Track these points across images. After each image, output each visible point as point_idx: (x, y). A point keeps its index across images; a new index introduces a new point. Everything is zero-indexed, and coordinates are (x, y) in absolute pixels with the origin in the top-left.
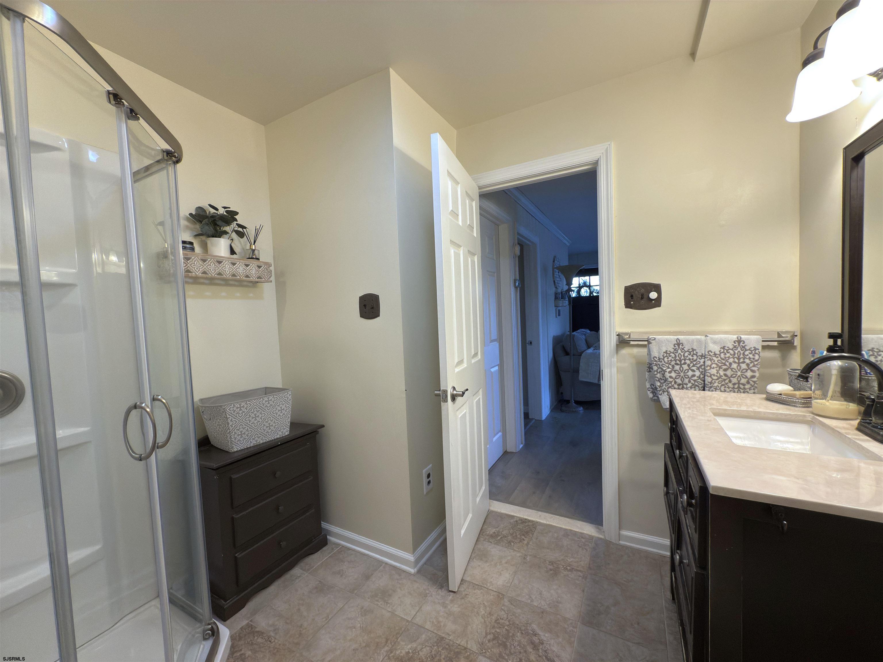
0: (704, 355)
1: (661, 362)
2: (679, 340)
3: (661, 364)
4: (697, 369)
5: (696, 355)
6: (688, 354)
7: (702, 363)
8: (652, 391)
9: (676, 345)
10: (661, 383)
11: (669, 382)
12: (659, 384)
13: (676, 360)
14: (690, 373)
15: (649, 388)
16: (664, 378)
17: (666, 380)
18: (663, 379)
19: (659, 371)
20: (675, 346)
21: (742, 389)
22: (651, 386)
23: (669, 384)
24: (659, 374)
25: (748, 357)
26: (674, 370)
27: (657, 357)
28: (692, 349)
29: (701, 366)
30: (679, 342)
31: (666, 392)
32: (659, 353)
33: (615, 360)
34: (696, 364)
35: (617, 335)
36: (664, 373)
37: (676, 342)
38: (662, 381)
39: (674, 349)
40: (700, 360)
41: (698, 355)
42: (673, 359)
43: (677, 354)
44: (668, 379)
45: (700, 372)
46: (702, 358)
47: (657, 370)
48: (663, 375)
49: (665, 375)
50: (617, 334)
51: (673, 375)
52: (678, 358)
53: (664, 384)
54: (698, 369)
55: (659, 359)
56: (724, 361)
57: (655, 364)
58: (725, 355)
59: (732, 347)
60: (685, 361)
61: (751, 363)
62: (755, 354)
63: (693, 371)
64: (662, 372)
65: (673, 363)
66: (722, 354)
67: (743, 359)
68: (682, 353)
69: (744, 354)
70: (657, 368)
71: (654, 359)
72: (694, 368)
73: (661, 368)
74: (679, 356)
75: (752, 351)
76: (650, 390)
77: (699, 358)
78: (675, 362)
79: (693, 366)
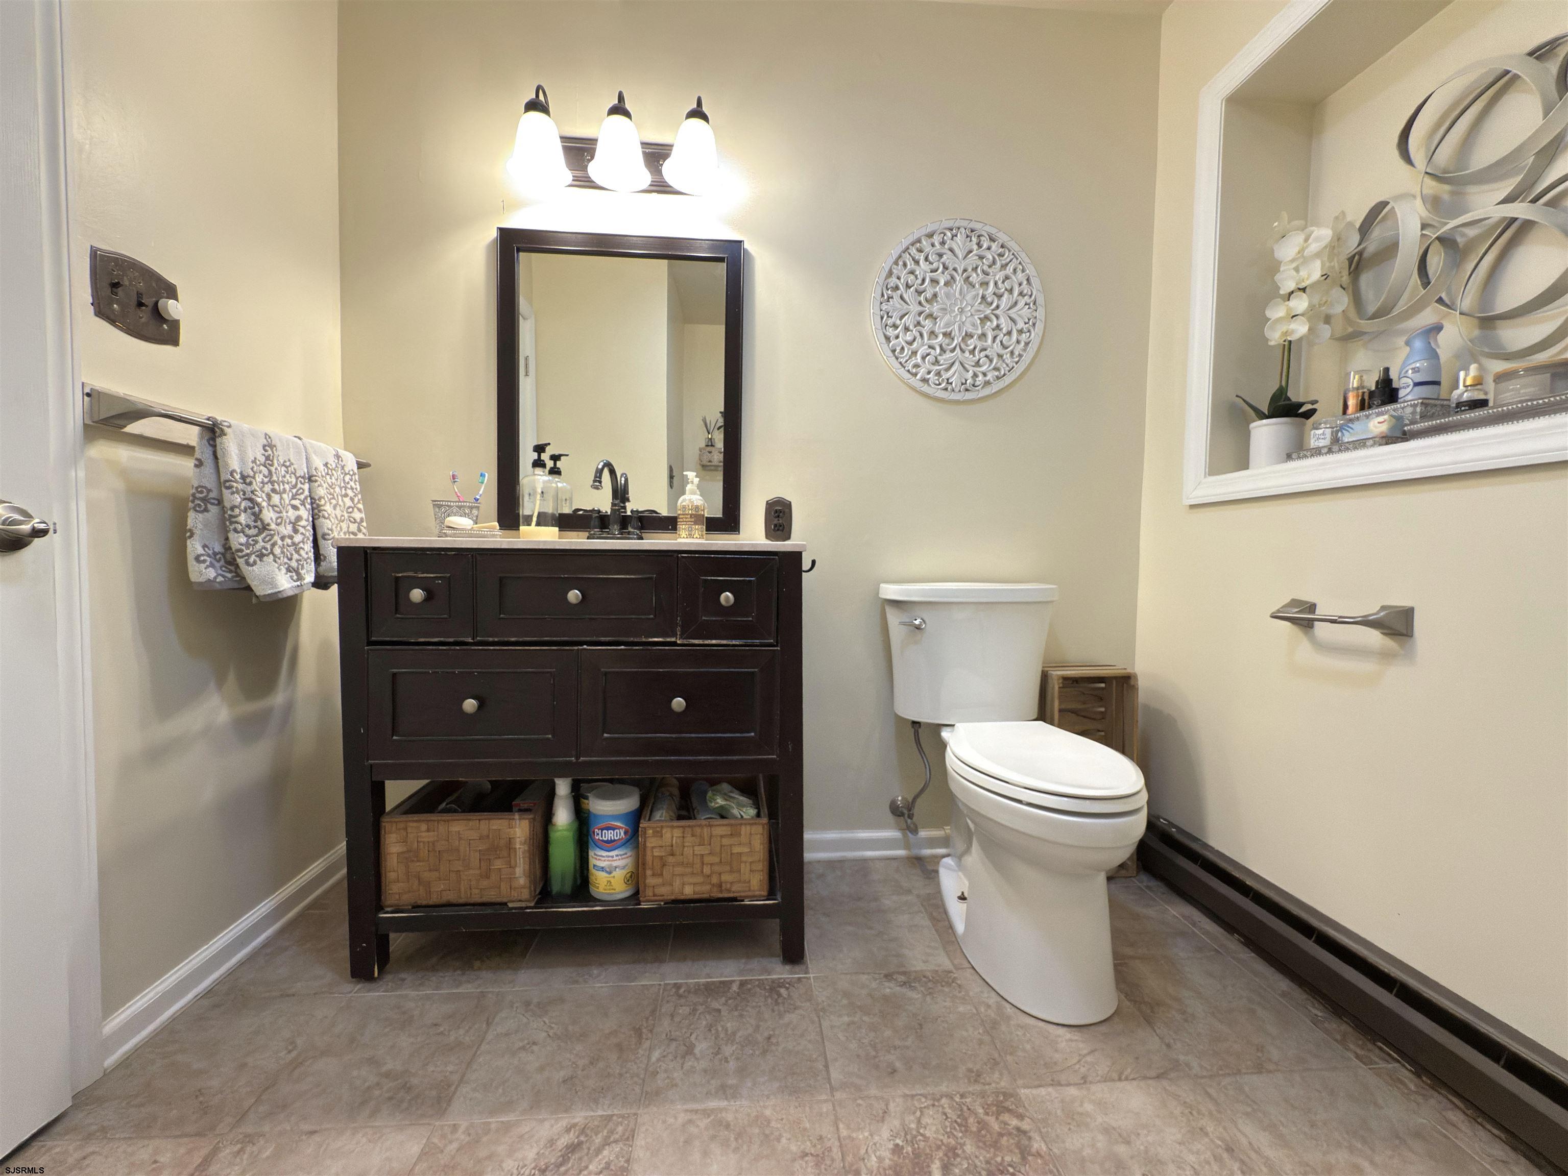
0: (307, 475)
1: (250, 484)
2: (270, 437)
3: (249, 489)
4: (301, 505)
5: (295, 474)
7: (307, 493)
8: (211, 562)
9: (267, 448)
10: (248, 536)
11: (272, 532)
12: (243, 540)
13: (272, 483)
14: (292, 514)
15: (202, 555)
16: (259, 523)
17: (265, 527)
18: (255, 527)
19: (242, 508)
20: (266, 451)
22: (204, 550)
23: (272, 536)
24: (243, 515)
25: (349, 486)
26: (271, 504)
27: (239, 471)
28: (289, 461)
29: (306, 498)
30: (271, 441)
31: (271, 556)
32: (242, 460)
33: (81, 474)
34: (297, 494)
35: (88, 395)
36: (261, 511)
37: (265, 442)
38: (253, 531)
39: (264, 455)
40: (302, 486)
41: (298, 475)
42: (266, 480)
43: (273, 469)
44: (268, 525)
45: (307, 510)
46: (305, 482)
47: (240, 503)
48: (257, 516)
49: (261, 516)
50: (87, 390)
51: (273, 515)
52: (275, 478)
53: (260, 538)
54: (303, 504)
55: (244, 477)
56: (332, 491)
57: (237, 488)
58: (331, 478)
59: (334, 466)
60: (283, 485)
61: (355, 496)
62: (356, 481)
63: (295, 508)
64: (254, 508)
65: (268, 488)
66: (328, 477)
67: (345, 490)
68: (279, 468)
69: (344, 480)
70: (239, 500)
71: (232, 474)
72: (296, 503)
73: (250, 500)
74: (276, 473)
75: (352, 476)
76: (204, 561)
77: (301, 482)
78: (271, 487)
79: (293, 498)
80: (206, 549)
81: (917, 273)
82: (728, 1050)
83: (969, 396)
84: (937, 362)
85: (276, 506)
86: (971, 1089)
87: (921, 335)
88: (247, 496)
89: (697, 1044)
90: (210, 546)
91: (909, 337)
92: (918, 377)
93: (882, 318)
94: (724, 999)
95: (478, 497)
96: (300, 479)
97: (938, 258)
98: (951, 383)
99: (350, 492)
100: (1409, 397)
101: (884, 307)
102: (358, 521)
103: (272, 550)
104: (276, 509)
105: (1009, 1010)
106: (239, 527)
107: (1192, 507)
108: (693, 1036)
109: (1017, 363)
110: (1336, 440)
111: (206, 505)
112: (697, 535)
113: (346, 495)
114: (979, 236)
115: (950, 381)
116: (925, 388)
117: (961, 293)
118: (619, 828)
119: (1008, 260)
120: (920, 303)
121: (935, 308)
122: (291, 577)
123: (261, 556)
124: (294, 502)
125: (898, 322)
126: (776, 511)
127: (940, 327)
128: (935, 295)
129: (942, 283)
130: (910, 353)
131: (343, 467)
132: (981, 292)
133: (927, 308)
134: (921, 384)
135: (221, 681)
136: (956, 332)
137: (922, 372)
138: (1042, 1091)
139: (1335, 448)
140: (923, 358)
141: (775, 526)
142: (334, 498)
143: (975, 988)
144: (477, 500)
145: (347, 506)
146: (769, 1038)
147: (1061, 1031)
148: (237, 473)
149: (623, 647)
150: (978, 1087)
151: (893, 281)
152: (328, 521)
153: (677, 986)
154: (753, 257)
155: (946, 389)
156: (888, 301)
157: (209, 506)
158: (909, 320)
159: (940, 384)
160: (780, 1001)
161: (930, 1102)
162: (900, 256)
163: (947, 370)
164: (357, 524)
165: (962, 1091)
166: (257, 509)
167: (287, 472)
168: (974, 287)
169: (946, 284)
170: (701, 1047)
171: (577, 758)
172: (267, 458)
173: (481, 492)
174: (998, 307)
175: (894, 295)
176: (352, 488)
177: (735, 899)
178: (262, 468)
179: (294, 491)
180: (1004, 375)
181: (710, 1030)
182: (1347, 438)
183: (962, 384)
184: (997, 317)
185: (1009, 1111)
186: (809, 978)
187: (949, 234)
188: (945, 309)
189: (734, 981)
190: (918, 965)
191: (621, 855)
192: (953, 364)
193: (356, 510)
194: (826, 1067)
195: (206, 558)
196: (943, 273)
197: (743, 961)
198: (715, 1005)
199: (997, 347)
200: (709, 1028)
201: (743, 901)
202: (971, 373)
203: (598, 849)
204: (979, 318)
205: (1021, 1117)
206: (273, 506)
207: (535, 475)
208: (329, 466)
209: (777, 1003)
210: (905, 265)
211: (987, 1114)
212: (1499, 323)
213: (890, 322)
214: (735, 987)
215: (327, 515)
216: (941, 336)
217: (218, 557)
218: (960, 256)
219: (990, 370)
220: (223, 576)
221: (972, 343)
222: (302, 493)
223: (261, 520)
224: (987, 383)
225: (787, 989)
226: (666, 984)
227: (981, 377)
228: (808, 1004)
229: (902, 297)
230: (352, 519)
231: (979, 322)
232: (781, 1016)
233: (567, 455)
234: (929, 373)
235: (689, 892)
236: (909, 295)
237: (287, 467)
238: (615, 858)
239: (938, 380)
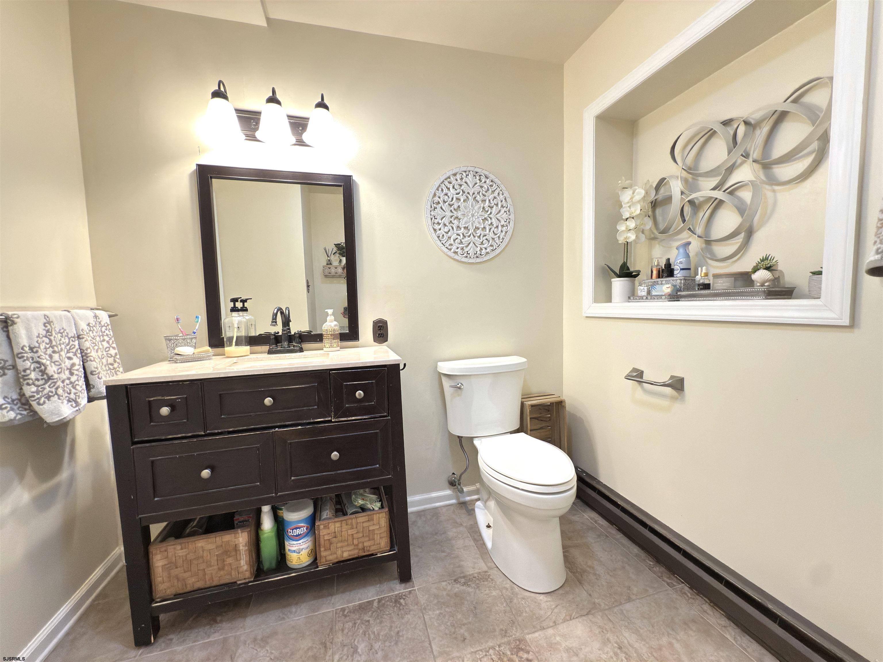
0: (76, 335)
1: (37, 352)
2: (48, 317)
3: (36, 355)
4: (74, 355)
5: (67, 336)
6: (61, 336)
7: (77, 347)
8: (11, 407)
9: (47, 324)
10: (38, 386)
11: (55, 380)
12: (34, 389)
13: (52, 347)
14: (68, 363)
15: (4, 404)
16: (45, 376)
17: (50, 378)
18: (42, 379)
19: (32, 369)
20: (46, 327)
21: (113, 370)
22: (5, 400)
23: (55, 383)
24: (33, 373)
25: (105, 334)
26: (53, 361)
27: (27, 345)
28: (63, 328)
29: (77, 350)
30: (49, 319)
31: (56, 396)
32: (30, 338)
34: (70, 349)
36: (46, 368)
37: (45, 321)
38: (41, 382)
39: (45, 330)
40: (73, 343)
41: (69, 336)
42: (48, 346)
43: (52, 338)
44: (52, 376)
45: (78, 358)
46: (75, 340)
47: (30, 366)
48: (43, 372)
49: (47, 371)
51: (55, 368)
52: (54, 343)
53: (46, 386)
54: (75, 354)
55: (31, 349)
56: (94, 341)
57: (27, 357)
58: (93, 333)
59: (94, 324)
60: (60, 346)
61: (110, 340)
62: (109, 329)
63: (70, 358)
64: (41, 367)
65: (49, 351)
66: (91, 332)
67: (103, 337)
68: (56, 336)
69: (101, 331)
70: (29, 364)
71: (22, 349)
72: (70, 355)
73: (38, 362)
74: (55, 340)
75: (106, 327)
76: (6, 408)
77: (72, 340)
78: (52, 350)
79: (68, 352)
80: (7, 399)
81: (449, 195)
82: (377, 646)
83: (478, 260)
84: (461, 243)
85: (57, 362)
86: (503, 641)
87: (453, 228)
88: (35, 360)
89: (359, 646)
90: (9, 397)
91: (446, 229)
92: (452, 251)
93: (432, 219)
94: (370, 613)
95: (195, 331)
96: (71, 339)
97: (459, 187)
98: (469, 254)
99: (106, 338)
100: (678, 275)
101: (432, 213)
102: (114, 355)
103: (56, 392)
104: (57, 363)
105: (517, 589)
106: (31, 382)
107: (587, 317)
108: (356, 641)
109: (501, 242)
110: (649, 292)
111: (4, 372)
112: (335, 346)
113: (104, 340)
114: (480, 176)
115: (469, 253)
116: (456, 257)
117: (472, 206)
118: (303, 527)
119: (495, 189)
120: (451, 211)
121: (459, 214)
122: (72, 405)
123: (49, 397)
124: (68, 355)
125: (440, 221)
126: (379, 327)
127: (462, 225)
128: (459, 207)
129: (462, 201)
130: (447, 238)
131: (100, 323)
132: (482, 205)
133: (455, 214)
134: (454, 255)
135: (21, 476)
136: (470, 227)
137: (454, 248)
138: (536, 635)
139: (649, 297)
140: (454, 240)
141: (379, 334)
142: (96, 345)
143: (499, 580)
144: (194, 333)
145: (105, 347)
146: (398, 633)
147: (542, 597)
148: (26, 348)
149: (300, 427)
150: (505, 640)
151: (436, 199)
152: (94, 363)
153: (343, 610)
154: (358, 184)
155: (467, 257)
156: (434, 210)
157: (6, 371)
158: (446, 221)
159: (463, 254)
160: (401, 608)
161: (484, 654)
162: (440, 186)
163: (467, 247)
164: (113, 358)
165: (498, 643)
166: (43, 367)
167: (62, 337)
168: (478, 202)
169: (464, 201)
170: (362, 647)
171: (276, 494)
172: (48, 331)
173: (197, 328)
174: (491, 213)
175: (437, 206)
176: (107, 335)
177: (372, 555)
178: (44, 339)
179: (68, 347)
180: (496, 249)
181: (365, 635)
182: (654, 293)
183: (475, 254)
184: (491, 218)
185: (522, 650)
186: (415, 590)
187: (464, 174)
188: (464, 215)
189: (375, 600)
190: (470, 571)
191: (305, 542)
192: (470, 243)
193: (111, 348)
194: (430, 644)
195: (7, 405)
196: (462, 195)
197: (378, 586)
198: (366, 618)
199: (491, 235)
200: (364, 633)
201: (377, 555)
202: (479, 249)
203: (291, 541)
204: (482, 219)
205: (528, 652)
206: (54, 362)
207: (232, 317)
208: (91, 325)
209: (400, 609)
210: (442, 190)
211: (512, 654)
212: (713, 243)
213: (436, 221)
214: (375, 604)
215: (92, 359)
216: (463, 229)
217: (15, 402)
218: (471, 186)
219: (489, 247)
220: (21, 414)
221: (479, 232)
222: (74, 348)
223: (47, 374)
224: (487, 253)
225: (404, 599)
226: (336, 610)
227: (484, 249)
228: (416, 607)
229: (441, 208)
230: (109, 355)
231: (482, 221)
232: (403, 618)
233: (251, 299)
234: (458, 248)
235: (346, 555)
236: (445, 207)
237: (61, 333)
238: (301, 544)
239: (462, 252)
